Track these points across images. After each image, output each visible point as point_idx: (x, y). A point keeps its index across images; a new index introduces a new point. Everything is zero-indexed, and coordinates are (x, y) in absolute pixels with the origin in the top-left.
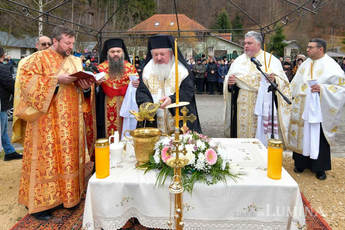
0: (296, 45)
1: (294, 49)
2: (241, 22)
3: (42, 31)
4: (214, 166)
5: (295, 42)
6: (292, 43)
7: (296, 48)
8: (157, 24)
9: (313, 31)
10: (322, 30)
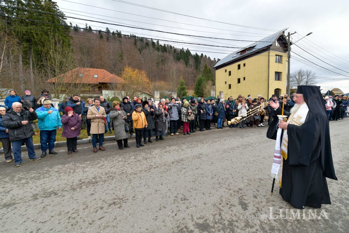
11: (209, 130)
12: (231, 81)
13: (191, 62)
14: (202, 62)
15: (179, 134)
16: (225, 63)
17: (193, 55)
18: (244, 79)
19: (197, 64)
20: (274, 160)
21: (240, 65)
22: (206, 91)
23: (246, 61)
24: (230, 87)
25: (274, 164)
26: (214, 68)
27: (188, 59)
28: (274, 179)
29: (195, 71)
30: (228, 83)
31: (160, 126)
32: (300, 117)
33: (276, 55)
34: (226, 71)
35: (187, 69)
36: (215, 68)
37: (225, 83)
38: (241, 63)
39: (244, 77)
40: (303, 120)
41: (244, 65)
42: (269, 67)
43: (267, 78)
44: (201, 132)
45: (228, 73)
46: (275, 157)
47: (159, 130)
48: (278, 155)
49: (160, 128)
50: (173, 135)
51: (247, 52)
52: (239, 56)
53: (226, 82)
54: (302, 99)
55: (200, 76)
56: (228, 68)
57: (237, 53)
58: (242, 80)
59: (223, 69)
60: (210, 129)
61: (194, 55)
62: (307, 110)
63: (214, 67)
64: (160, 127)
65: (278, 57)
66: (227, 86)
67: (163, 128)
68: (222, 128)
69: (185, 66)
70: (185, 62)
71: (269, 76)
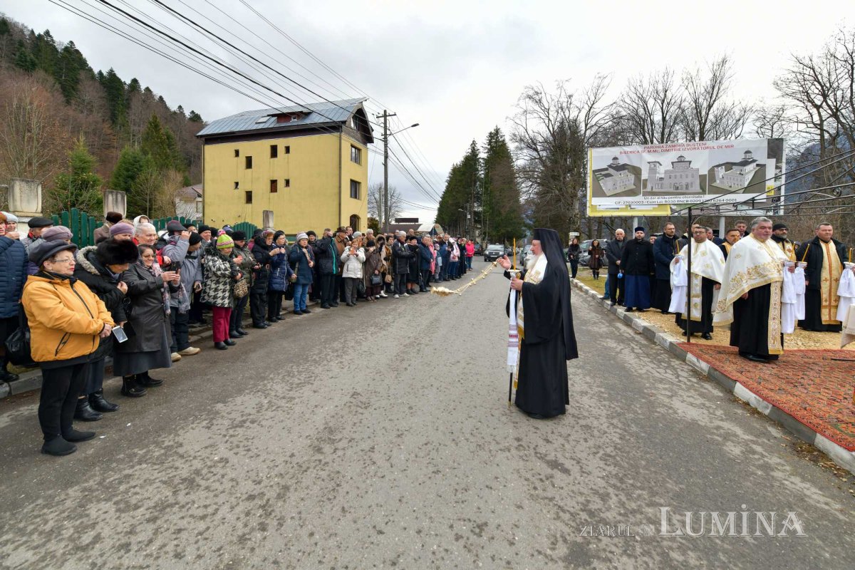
11: (280, 321)
12: (252, 182)
13: (90, 93)
14: (136, 104)
15: (198, 349)
16: (233, 133)
17: (96, 71)
18: (287, 182)
19: (114, 106)
20: (510, 342)
21: (276, 146)
22: (162, 199)
23: (292, 141)
24: (249, 197)
25: (510, 349)
26: (198, 137)
27: (77, 81)
28: (511, 374)
29: (106, 128)
30: (243, 188)
31: (150, 332)
32: (538, 273)
33: (352, 146)
34: (237, 153)
35: (71, 113)
36: (201, 136)
37: (234, 185)
38: (281, 143)
39: (287, 178)
40: (541, 276)
41: (288, 150)
42: (340, 168)
44: (263, 331)
45: (242, 160)
46: (511, 336)
47: (146, 349)
48: (514, 332)
49: (148, 340)
50: (177, 360)
51: (293, 120)
52: (272, 123)
53: (237, 184)
54: (540, 248)
55: (132, 149)
56: (246, 147)
57: (268, 116)
58: (281, 184)
59: (230, 147)
60: (280, 319)
61: (100, 73)
62: (545, 262)
63: (200, 134)
64: (151, 335)
65: (353, 149)
66: (242, 193)
67: (163, 337)
68: (309, 312)
69: (61, 98)
70: (58, 86)
71: (340, 187)
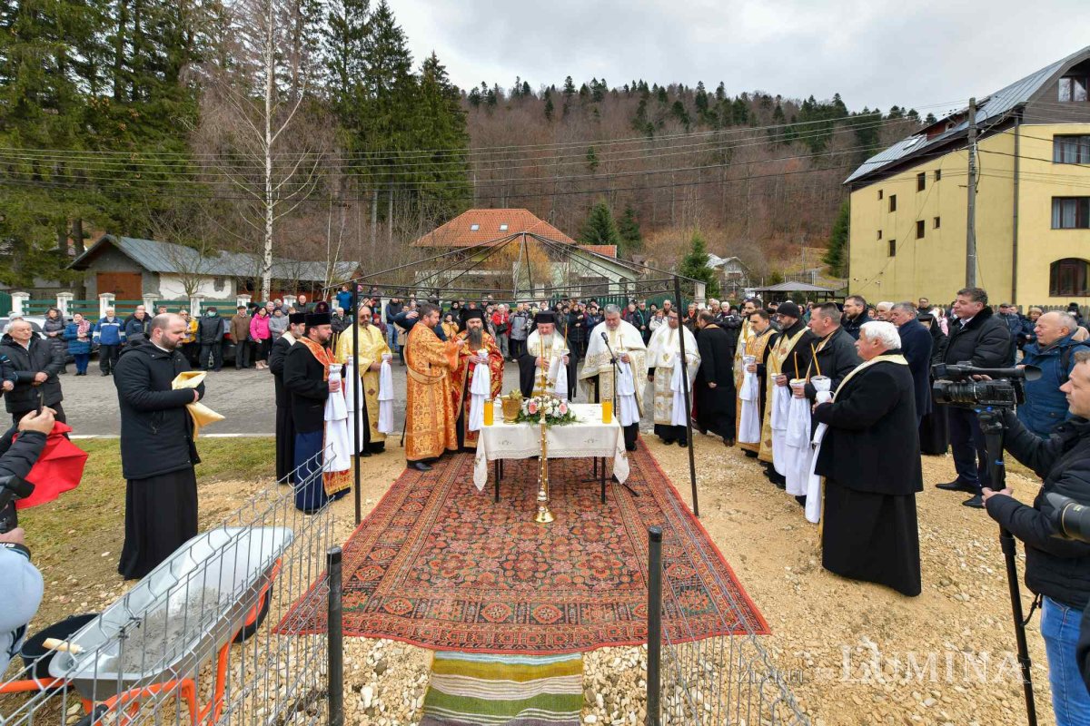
0: (738, 266)
1: (733, 274)
2: (636, 221)
3: (271, 250)
4: (565, 415)
5: (736, 260)
6: (730, 262)
7: (738, 272)
8: (475, 227)
9: (772, 237)
10: (788, 236)
12: (896, 228)
16: (876, 171)
18: (938, 222)
21: (923, 174)
23: (942, 162)
24: (892, 248)
30: (887, 237)
33: (1063, 136)
34: (881, 194)
36: (847, 184)
37: (876, 235)
38: (928, 168)
39: (937, 216)
41: (938, 175)
42: (1016, 184)
43: (1010, 222)
45: (886, 200)
51: (947, 130)
52: (922, 143)
53: (880, 233)
56: (890, 186)
58: (929, 227)
59: (874, 189)
63: (847, 181)
66: (885, 244)
71: (1016, 217)
